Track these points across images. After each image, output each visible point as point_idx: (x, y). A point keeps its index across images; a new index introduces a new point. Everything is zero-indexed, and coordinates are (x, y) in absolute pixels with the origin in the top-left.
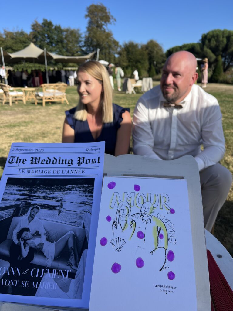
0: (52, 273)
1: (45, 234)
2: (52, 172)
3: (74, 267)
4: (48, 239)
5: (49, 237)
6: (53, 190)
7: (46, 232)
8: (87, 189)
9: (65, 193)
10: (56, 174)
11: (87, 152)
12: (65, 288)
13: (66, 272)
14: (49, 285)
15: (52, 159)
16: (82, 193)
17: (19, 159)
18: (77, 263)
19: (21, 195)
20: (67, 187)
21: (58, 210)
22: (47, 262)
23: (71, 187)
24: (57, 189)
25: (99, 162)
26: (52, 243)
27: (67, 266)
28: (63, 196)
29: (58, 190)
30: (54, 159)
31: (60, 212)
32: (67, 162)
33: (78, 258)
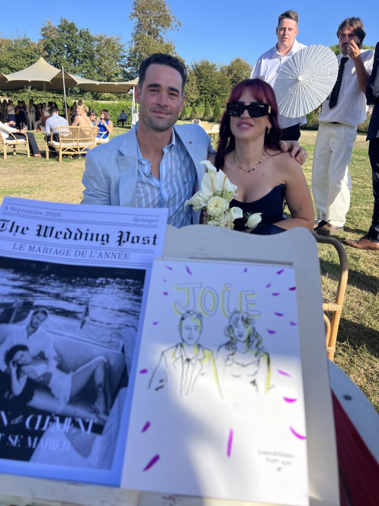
0: (64, 423)
1: (55, 358)
3: (102, 416)
5: (63, 363)
7: (57, 355)
10: (80, 258)
11: (134, 223)
13: (88, 423)
14: (55, 444)
15: (74, 231)
17: (15, 225)
18: (108, 410)
22: (56, 404)
25: (154, 243)
26: (67, 373)
27: (92, 413)
30: (77, 232)
32: (100, 238)
33: (109, 402)
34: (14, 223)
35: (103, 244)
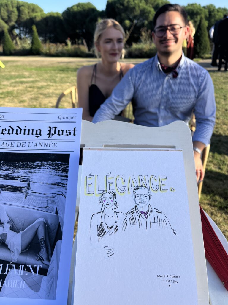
0: (19, 269)
1: (8, 222)
2: (15, 144)
3: (46, 262)
4: (12, 229)
5: (14, 225)
6: (18, 167)
7: (9, 220)
8: (60, 167)
9: (33, 171)
10: (21, 147)
11: (59, 120)
12: (35, 287)
13: (36, 268)
14: (15, 284)
15: (15, 128)
16: (54, 172)
18: (50, 257)
20: (35, 164)
21: (25, 192)
22: (12, 256)
23: (40, 164)
24: (22, 166)
25: (74, 135)
26: (18, 233)
27: (38, 260)
28: (30, 175)
29: (24, 167)
30: (18, 128)
31: (27, 195)
32: (34, 132)
33: (50, 251)
35: (37, 137)
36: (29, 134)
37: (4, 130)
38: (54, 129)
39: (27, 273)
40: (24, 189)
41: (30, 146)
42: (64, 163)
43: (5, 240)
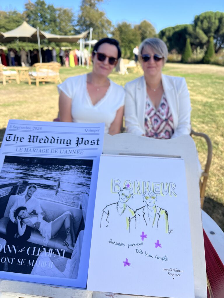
0: (49, 252)
1: (42, 213)
2: (50, 151)
3: (70, 247)
4: (45, 219)
5: (46, 216)
7: (43, 212)
8: (85, 170)
9: (63, 173)
10: (54, 154)
11: (86, 132)
12: (61, 267)
13: (63, 252)
14: (44, 264)
15: (50, 138)
16: (80, 174)
17: (16, 136)
18: (74, 243)
19: (18, 173)
20: (65, 167)
21: (55, 190)
22: (43, 240)
23: (69, 168)
24: (54, 169)
25: (98, 144)
26: (49, 222)
27: (64, 245)
28: (60, 176)
29: (56, 170)
30: (52, 138)
31: (57, 192)
32: (65, 142)
33: (74, 239)
34: (15, 135)
35: (68, 145)
36: (61, 143)
37: (41, 140)
38: (81, 139)
39: (55, 256)
40: (55, 188)
41: (61, 152)
42: (88, 167)
43: (39, 228)
